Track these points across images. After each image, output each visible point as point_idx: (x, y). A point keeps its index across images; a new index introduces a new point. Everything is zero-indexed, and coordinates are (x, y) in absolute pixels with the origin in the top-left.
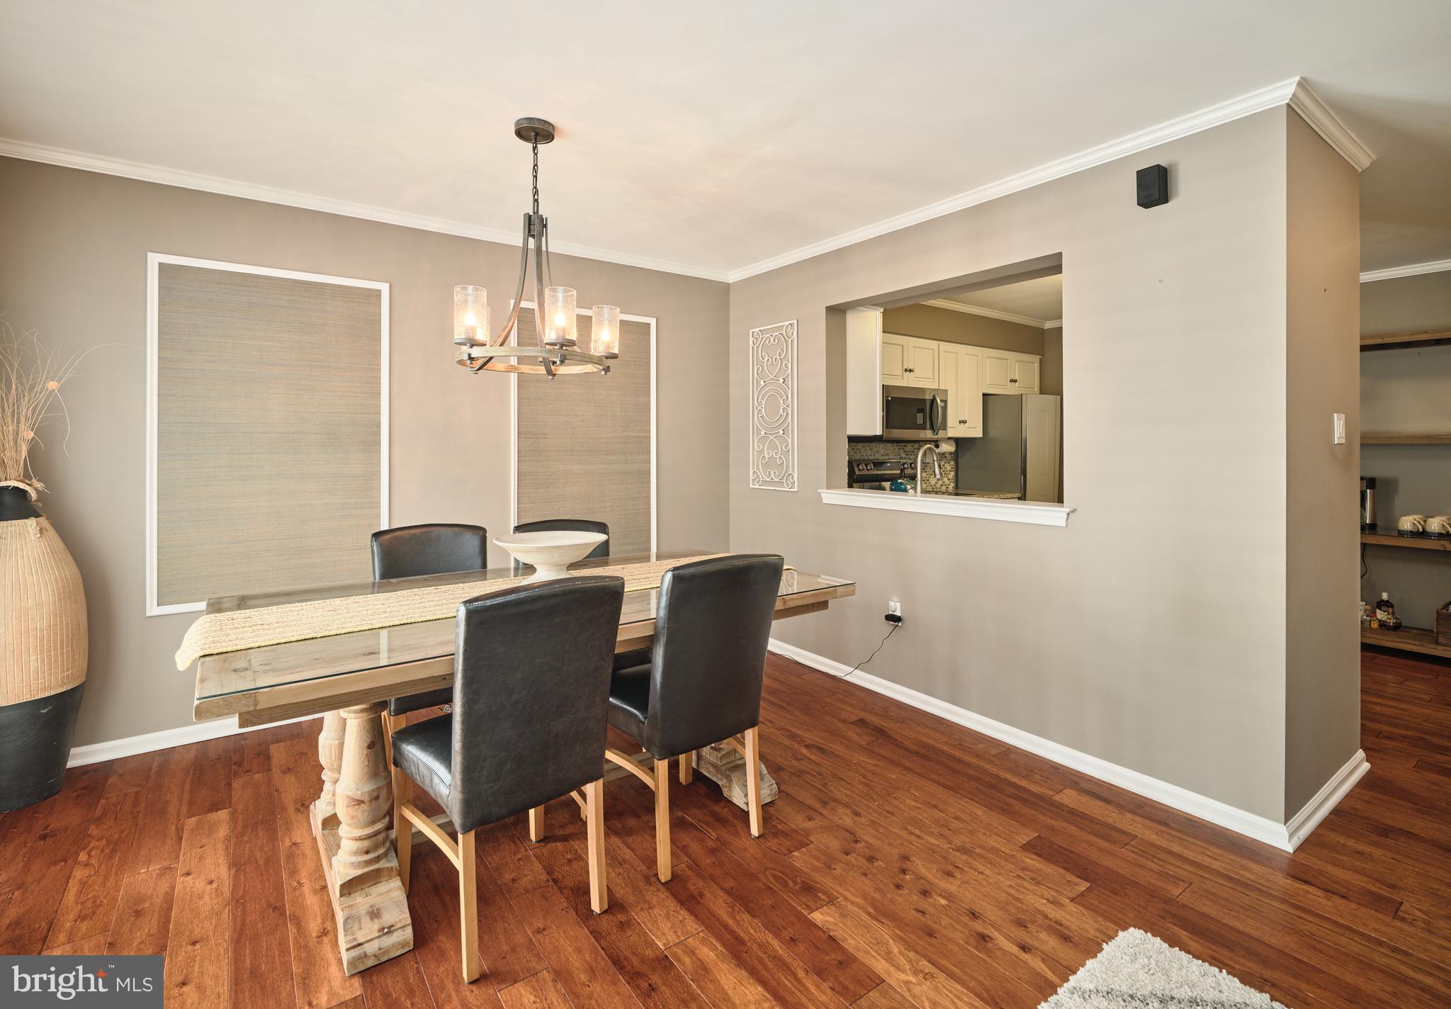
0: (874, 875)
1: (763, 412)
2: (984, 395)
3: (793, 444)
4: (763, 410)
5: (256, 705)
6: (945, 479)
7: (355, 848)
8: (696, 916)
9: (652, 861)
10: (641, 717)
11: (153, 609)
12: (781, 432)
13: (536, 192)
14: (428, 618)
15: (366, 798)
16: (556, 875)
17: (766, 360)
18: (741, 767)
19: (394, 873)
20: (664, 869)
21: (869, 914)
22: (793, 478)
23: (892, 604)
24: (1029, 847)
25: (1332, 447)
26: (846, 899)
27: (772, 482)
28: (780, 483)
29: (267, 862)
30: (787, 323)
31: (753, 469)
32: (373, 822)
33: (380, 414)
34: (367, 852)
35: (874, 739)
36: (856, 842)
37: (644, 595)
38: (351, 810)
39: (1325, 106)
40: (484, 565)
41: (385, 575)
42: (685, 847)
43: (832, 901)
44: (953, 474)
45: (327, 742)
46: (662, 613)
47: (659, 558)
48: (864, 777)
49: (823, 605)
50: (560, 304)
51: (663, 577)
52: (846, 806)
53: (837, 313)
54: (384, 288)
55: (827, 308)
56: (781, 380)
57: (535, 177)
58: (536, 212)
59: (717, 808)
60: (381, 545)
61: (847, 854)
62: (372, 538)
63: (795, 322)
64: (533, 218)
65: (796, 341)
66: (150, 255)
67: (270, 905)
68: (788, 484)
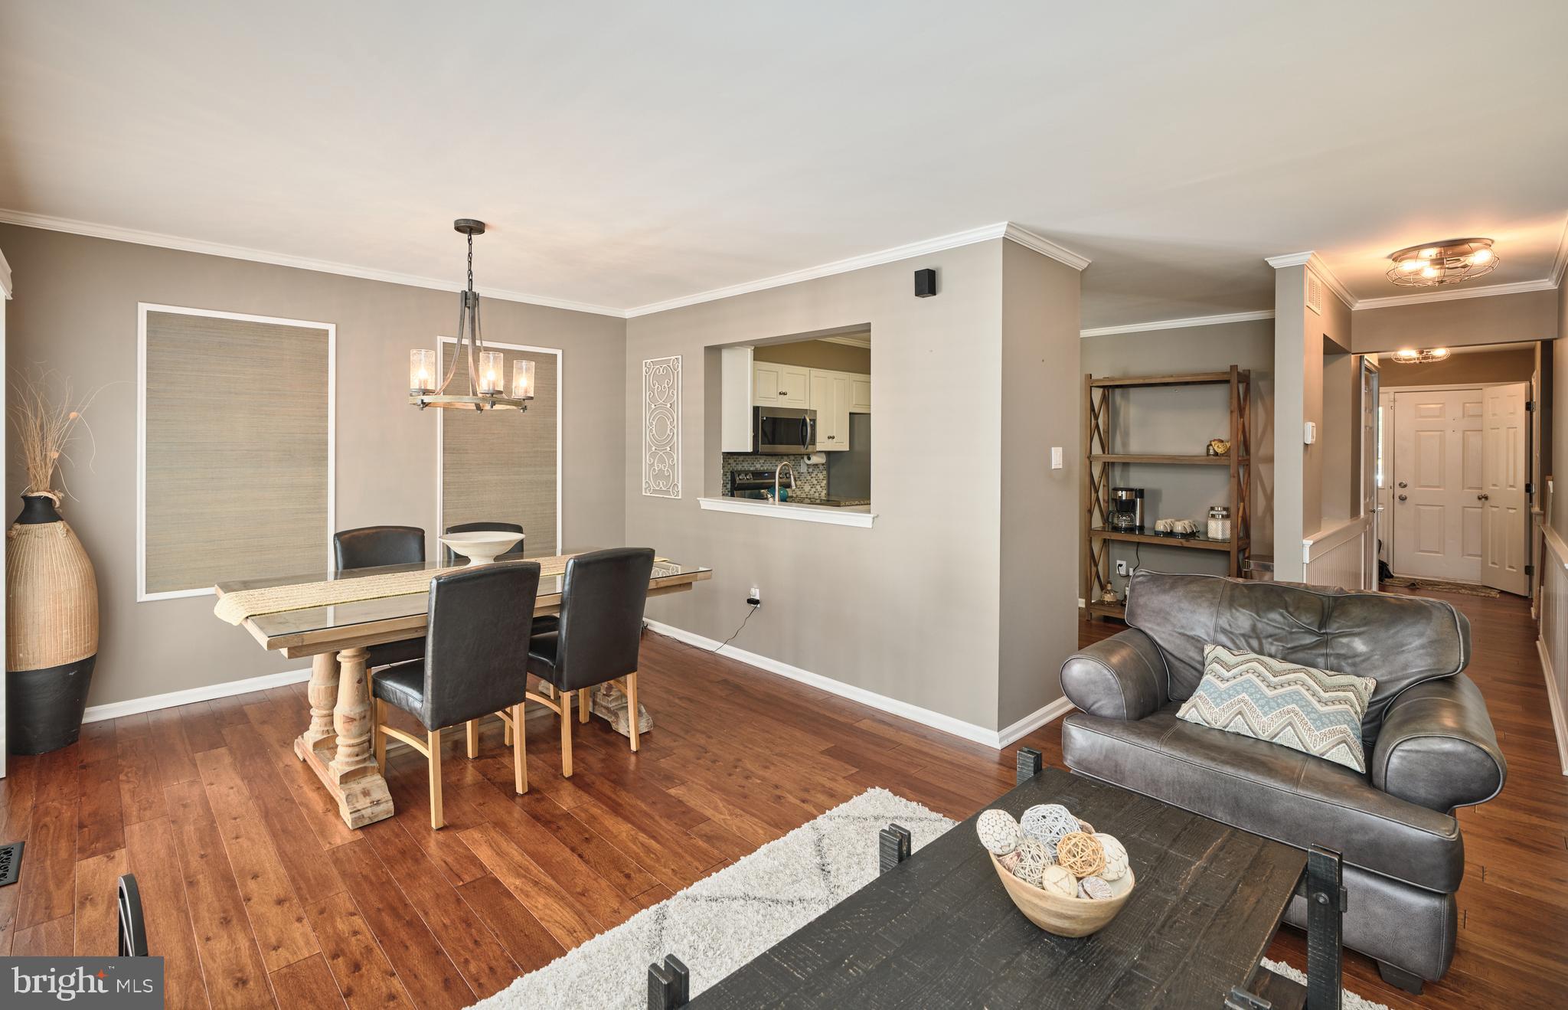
0: (715, 769)
1: (654, 432)
2: (850, 414)
3: (678, 459)
4: (654, 429)
5: (303, 642)
6: (818, 487)
7: (349, 752)
8: (590, 794)
9: (559, 767)
10: (551, 664)
11: (142, 596)
12: (669, 449)
13: (470, 273)
14: (397, 593)
15: (358, 718)
16: (489, 777)
17: (656, 387)
18: (626, 708)
19: (376, 771)
20: (567, 769)
21: (707, 789)
22: (678, 487)
23: (753, 590)
24: (828, 752)
25: (1050, 473)
26: (693, 782)
27: (661, 491)
28: (667, 492)
29: (270, 776)
30: (673, 358)
31: (646, 479)
32: (361, 735)
33: (327, 434)
34: (357, 755)
35: (731, 692)
36: (706, 753)
37: (553, 579)
38: (346, 725)
39: (1038, 237)
40: (423, 559)
41: (345, 567)
42: (582, 759)
43: (683, 783)
44: (825, 482)
45: (316, 686)
46: (567, 588)
47: (563, 553)
48: (720, 716)
49: (688, 585)
50: (491, 364)
51: (567, 563)
52: (703, 732)
53: (714, 353)
54: (331, 328)
55: (707, 348)
56: (669, 405)
57: (470, 262)
58: (470, 290)
59: (607, 737)
60: (342, 543)
61: (698, 759)
62: (334, 537)
63: (680, 357)
64: (468, 294)
65: (680, 372)
66: (140, 305)
67: (282, 799)
68: (674, 493)
